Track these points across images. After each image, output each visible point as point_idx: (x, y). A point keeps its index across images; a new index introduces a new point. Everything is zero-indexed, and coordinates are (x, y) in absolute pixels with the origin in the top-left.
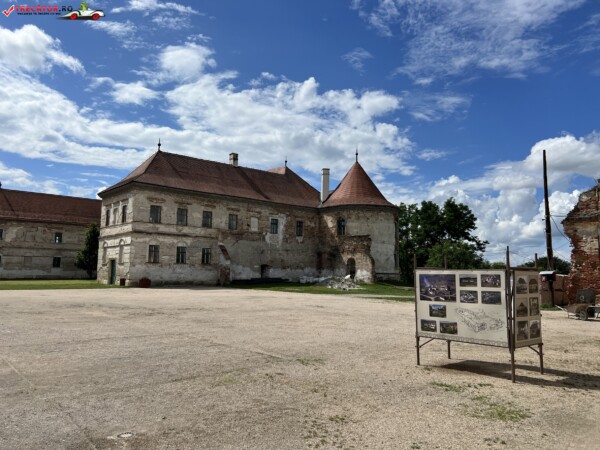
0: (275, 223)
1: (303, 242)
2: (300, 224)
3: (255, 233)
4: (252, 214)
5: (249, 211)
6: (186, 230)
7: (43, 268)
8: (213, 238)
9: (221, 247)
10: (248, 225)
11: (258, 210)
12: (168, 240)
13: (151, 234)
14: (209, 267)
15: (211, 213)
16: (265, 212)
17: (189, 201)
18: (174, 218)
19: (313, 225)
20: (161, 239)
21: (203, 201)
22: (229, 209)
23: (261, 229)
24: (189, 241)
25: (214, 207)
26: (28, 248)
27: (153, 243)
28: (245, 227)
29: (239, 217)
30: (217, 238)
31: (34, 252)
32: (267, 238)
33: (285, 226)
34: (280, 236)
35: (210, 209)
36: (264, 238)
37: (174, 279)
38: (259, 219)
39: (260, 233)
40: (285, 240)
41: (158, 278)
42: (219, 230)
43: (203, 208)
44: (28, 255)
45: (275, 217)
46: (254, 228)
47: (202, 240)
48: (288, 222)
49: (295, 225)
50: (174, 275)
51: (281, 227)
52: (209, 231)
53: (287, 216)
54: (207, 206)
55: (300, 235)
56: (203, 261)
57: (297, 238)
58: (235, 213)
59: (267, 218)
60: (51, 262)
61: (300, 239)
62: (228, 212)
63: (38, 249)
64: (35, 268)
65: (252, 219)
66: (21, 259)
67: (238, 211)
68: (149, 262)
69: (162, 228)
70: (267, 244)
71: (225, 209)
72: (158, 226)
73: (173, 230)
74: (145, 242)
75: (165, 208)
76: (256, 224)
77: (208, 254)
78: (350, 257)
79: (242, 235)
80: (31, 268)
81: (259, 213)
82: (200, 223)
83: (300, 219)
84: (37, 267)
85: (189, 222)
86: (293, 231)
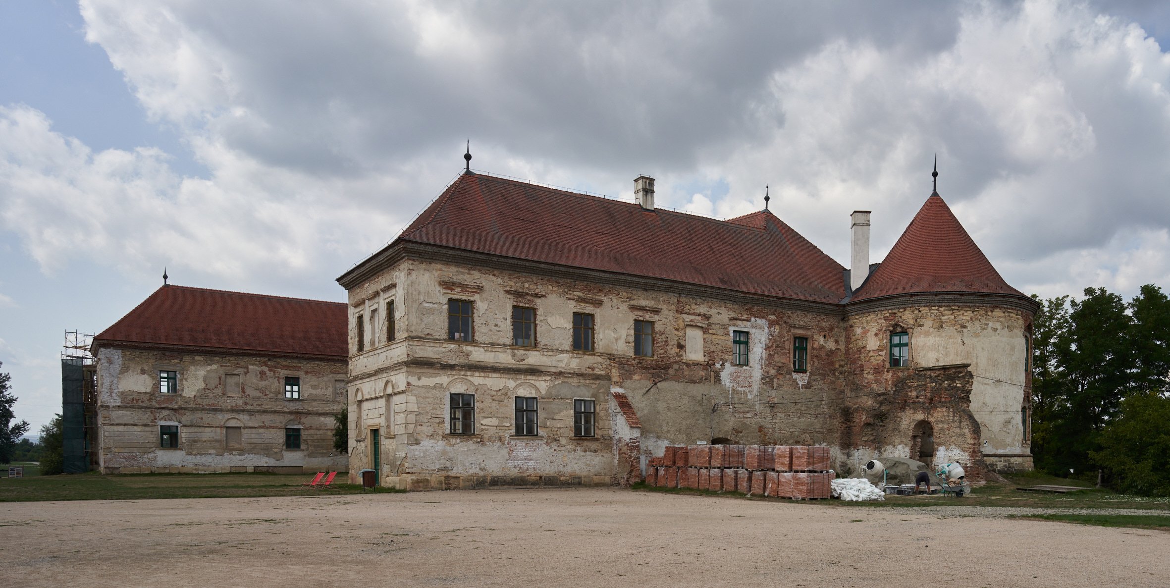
0: (743, 340)
1: (808, 386)
2: (801, 343)
3: (696, 364)
4: (688, 318)
5: (680, 311)
6: (534, 358)
7: (267, 450)
8: (597, 377)
9: (618, 396)
10: (681, 347)
11: (703, 309)
12: (494, 382)
13: (451, 367)
14: (594, 445)
15: (592, 316)
16: (721, 314)
17: (540, 289)
18: (506, 330)
19: (831, 345)
20: (477, 379)
21: (571, 288)
22: (633, 308)
23: (709, 353)
24: (543, 385)
25: (599, 303)
26: (232, 410)
27: (460, 388)
28: (673, 351)
29: (658, 327)
30: (608, 378)
31: (245, 419)
32: (725, 376)
33: (767, 348)
34: (756, 370)
35: (589, 309)
36: (718, 379)
37: (514, 472)
38: (705, 330)
39: (709, 365)
40: (767, 380)
41: (474, 470)
42: (611, 357)
43: (572, 307)
44: (232, 423)
45: (743, 326)
46: (695, 352)
47: (575, 381)
48: (773, 339)
49: (789, 345)
50: (511, 463)
51: (758, 351)
52: (589, 360)
53: (771, 324)
54: (581, 300)
55: (801, 370)
56: (577, 430)
57: (795, 375)
58: (648, 317)
59: (724, 327)
60: (281, 438)
61: (801, 379)
62: (632, 316)
63: (251, 413)
64: (250, 452)
65: (690, 332)
66: (219, 434)
67: (656, 311)
68: (453, 434)
69: (478, 355)
70: (724, 392)
71: (624, 307)
72: (467, 348)
73: (505, 358)
74: (440, 386)
75: (481, 306)
76: (701, 343)
77: (588, 415)
78: (920, 416)
79: (666, 368)
80: (242, 452)
81: (707, 317)
82: (567, 341)
83: (800, 332)
84: (255, 448)
85: (542, 340)
86: (787, 359)
